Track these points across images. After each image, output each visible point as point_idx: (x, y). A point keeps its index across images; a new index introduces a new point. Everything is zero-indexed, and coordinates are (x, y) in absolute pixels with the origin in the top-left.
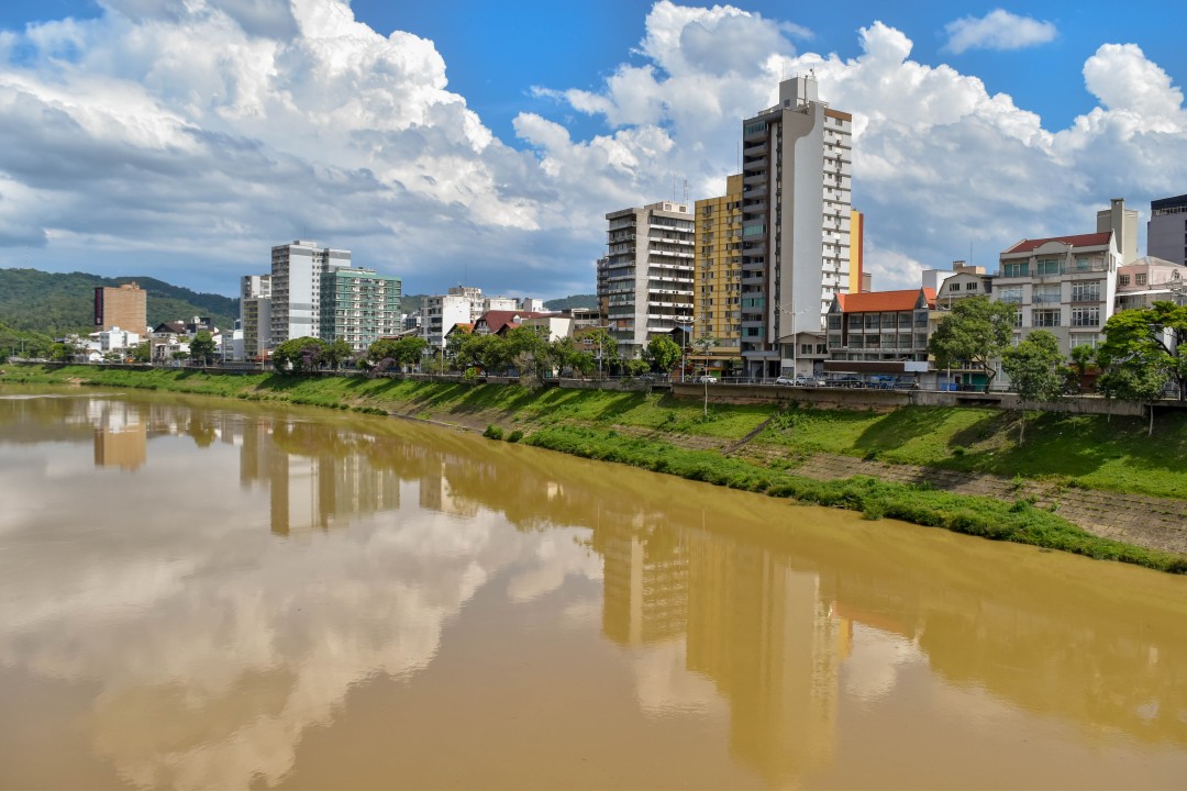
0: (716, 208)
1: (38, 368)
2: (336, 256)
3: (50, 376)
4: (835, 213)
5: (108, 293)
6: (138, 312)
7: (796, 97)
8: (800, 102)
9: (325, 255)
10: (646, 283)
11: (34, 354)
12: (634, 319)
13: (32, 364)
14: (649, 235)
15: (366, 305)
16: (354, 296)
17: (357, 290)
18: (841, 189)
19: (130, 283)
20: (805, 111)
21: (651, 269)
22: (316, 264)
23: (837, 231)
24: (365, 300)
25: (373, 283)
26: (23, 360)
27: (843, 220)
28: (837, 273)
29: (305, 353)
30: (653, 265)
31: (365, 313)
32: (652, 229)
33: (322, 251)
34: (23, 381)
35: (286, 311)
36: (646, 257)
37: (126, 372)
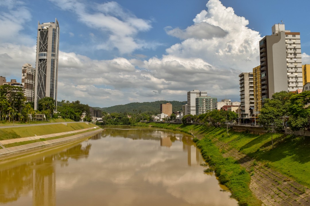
0: (257, 70)
1: (145, 123)
2: (203, 93)
3: (146, 125)
4: (294, 66)
5: (164, 106)
6: (170, 109)
7: (275, 31)
8: (276, 32)
9: (200, 93)
10: (249, 95)
11: (145, 120)
12: (245, 106)
13: (144, 122)
14: (249, 80)
15: (207, 105)
16: (203, 103)
17: (204, 102)
18: (297, 58)
19: (168, 103)
20: (277, 35)
21: (250, 90)
22: (198, 96)
23: (296, 72)
24: (207, 104)
25: (209, 100)
26: (142, 121)
27: (298, 68)
28: (297, 87)
29: (187, 119)
30: (251, 89)
31: (207, 108)
32: (250, 78)
33: (200, 92)
34: (141, 126)
35: (190, 108)
36: (248, 87)
37: (160, 124)
